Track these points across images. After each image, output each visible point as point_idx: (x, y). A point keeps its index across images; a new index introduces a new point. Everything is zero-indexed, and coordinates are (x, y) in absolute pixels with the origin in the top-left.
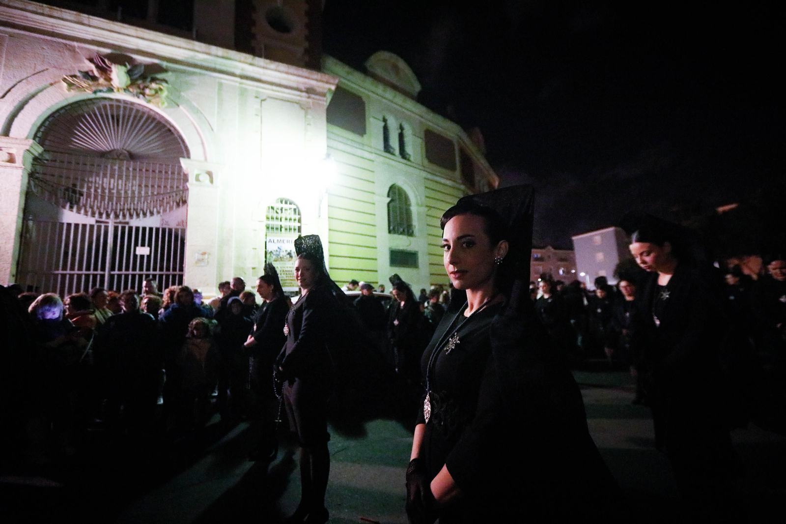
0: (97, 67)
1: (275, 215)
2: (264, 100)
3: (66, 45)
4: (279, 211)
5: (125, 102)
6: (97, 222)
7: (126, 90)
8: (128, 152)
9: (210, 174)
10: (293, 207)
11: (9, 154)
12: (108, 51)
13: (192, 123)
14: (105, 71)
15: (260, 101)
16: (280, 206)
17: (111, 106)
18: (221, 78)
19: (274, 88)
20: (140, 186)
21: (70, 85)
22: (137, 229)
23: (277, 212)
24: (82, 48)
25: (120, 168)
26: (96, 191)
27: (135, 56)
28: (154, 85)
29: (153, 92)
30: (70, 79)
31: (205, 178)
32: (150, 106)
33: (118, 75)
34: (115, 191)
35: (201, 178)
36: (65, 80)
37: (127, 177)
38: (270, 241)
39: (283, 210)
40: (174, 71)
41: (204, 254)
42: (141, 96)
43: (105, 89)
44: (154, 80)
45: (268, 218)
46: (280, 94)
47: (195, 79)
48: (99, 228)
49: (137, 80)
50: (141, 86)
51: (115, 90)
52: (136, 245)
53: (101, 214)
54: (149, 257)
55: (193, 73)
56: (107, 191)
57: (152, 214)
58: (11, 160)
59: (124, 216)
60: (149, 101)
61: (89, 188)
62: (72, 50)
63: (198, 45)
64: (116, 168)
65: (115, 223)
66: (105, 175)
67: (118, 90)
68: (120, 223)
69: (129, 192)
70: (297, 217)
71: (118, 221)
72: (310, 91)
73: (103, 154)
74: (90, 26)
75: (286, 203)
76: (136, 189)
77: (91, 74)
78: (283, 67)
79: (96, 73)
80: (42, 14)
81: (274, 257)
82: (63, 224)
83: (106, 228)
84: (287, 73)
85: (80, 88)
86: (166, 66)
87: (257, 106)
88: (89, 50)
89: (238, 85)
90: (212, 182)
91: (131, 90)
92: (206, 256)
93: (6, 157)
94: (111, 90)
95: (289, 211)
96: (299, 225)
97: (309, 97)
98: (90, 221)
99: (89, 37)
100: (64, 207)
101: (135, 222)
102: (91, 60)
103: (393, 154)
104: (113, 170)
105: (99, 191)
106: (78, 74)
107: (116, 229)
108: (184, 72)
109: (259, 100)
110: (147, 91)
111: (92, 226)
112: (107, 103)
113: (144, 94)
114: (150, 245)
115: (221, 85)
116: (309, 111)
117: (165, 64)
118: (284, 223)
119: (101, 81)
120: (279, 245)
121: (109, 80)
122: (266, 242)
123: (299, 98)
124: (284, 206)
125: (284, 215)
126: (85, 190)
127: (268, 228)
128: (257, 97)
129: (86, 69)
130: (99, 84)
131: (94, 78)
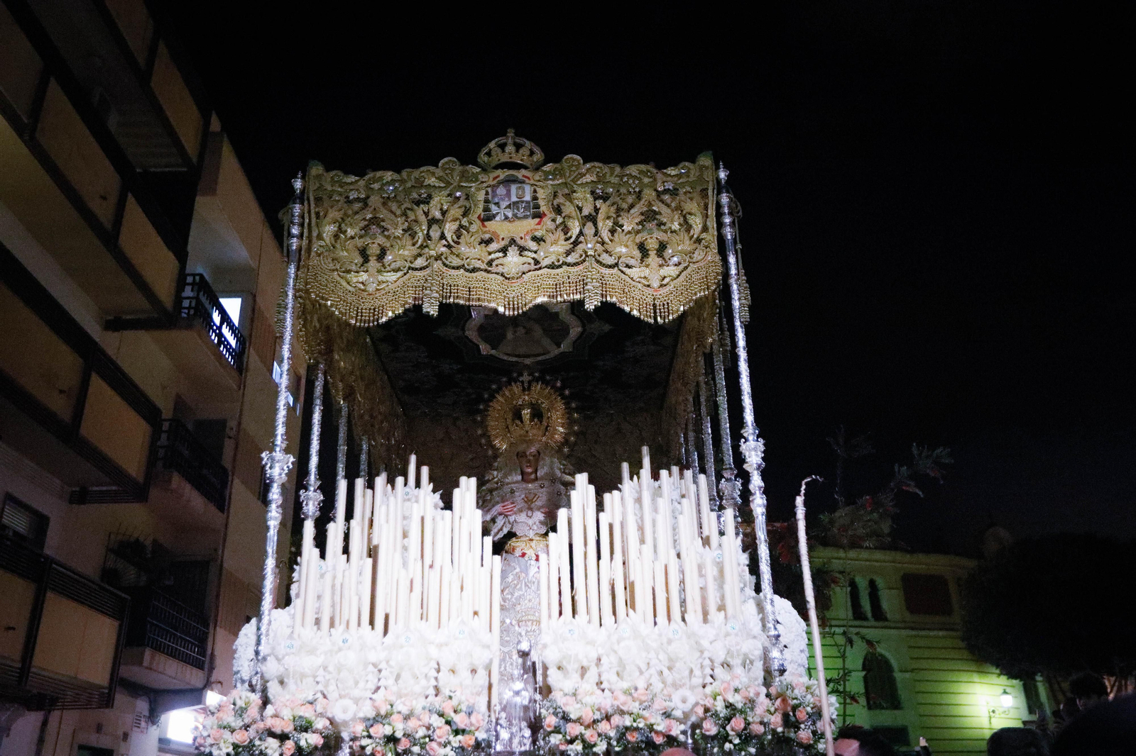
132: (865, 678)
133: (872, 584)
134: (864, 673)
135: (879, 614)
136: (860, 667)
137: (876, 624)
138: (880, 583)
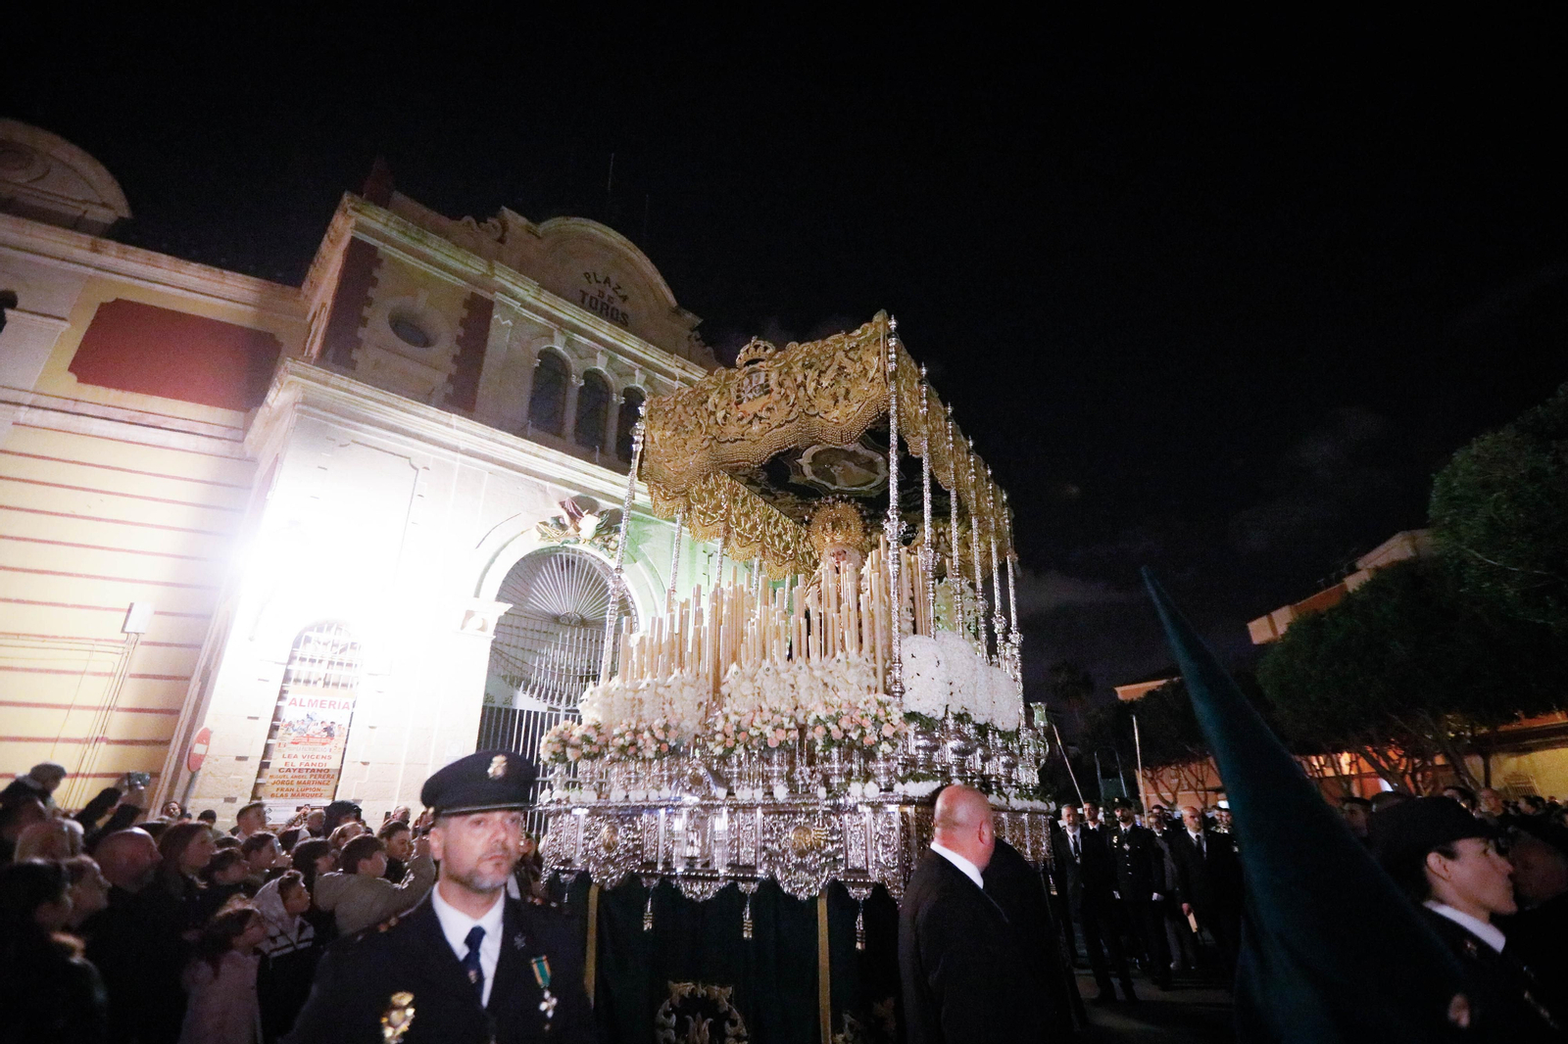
0: (568, 513)
3: (538, 484)
6: (550, 709)
7: (591, 541)
11: (484, 620)
12: (576, 493)
14: (575, 518)
15: (706, 555)
20: (588, 661)
21: (543, 534)
24: (554, 490)
25: (570, 637)
26: (546, 666)
27: (598, 500)
28: (616, 537)
29: (615, 545)
30: (542, 526)
33: (589, 523)
34: (564, 667)
36: (538, 528)
37: (578, 648)
42: (605, 549)
43: (572, 540)
44: (615, 530)
47: (651, 529)
48: (550, 716)
49: (602, 530)
50: (606, 538)
51: (581, 542)
53: (552, 698)
55: (648, 522)
56: (557, 667)
58: (483, 629)
59: (576, 702)
60: (612, 557)
61: (540, 663)
62: (544, 490)
64: (568, 636)
65: (567, 711)
66: (556, 646)
67: (584, 541)
68: (571, 711)
69: (578, 669)
71: (569, 708)
73: (556, 619)
74: (569, 467)
77: (561, 522)
79: (567, 520)
80: (530, 453)
82: (515, 711)
83: (558, 718)
85: (550, 539)
88: (560, 492)
91: (597, 541)
93: (480, 625)
94: (577, 541)
98: (542, 707)
99: (558, 476)
100: (519, 686)
102: (562, 504)
104: (564, 640)
105: (550, 666)
106: (550, 522)
108: (642, 520)
110: (612, 545)
111: (543, 714)
112: (564, 555)
113: (606, 547)
119: (571, 530)
121: (578, 529)
126: (536, 665)
129: (556, 516)
130: (568, 535)
131: (563, 527)
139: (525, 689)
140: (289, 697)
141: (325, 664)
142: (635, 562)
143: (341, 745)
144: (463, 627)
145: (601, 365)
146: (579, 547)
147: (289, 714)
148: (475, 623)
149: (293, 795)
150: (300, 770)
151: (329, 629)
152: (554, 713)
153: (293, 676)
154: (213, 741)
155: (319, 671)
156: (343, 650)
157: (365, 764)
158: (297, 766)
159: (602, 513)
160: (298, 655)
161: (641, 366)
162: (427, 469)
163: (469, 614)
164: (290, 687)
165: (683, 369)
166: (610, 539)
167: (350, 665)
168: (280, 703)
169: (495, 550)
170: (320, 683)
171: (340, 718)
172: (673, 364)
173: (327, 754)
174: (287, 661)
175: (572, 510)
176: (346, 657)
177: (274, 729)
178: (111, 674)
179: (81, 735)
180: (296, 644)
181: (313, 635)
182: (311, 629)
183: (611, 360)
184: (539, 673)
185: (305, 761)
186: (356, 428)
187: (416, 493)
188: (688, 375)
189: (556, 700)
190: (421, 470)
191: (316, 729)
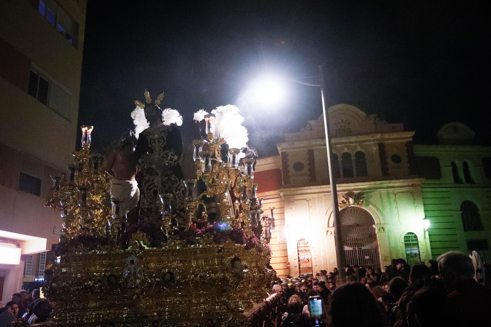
0: (346, 199)
1: (407, 239)
2: (396, 194)
4: (409, 238)
5: (353, 207)
6: (353, 249)
7: (354, 204)
8: (357, 224)
9: (383, 228)
10: (414, 235)
11: (331, 232)
12: (347, 192)
13: (374, 210)
14: (347, 199)
16: (408, 235)
17: (350, 210)
18: (380, 191)
19: (399, 188)
22: (364, 250)
23: (408, 238)
24: (341, 194)
28: (361, 200)
29: (361, 203)
30: (340, 205)
31: (381, 230)
32: (362, 207)
33: (351, 201)
35: (380, 230)
37: (358, 232)
38: (407, 250)
39: (410, 237)
40: (365, 193)
41: (386, 257)
44: (361, 198)
45: (405, 241)
46: (403, 190)
47: (372, 194)
48: (354, 251)
49: (356, 200)
50: (358, 202)
52: (365, 256)
53: (354, 246)
54: (369, 259)
55: (371, 192)
57: (367, 244)
58: (332, 234)
59: (360, 246)
60: (361, 206)
63: (372, 183)
64: (354, 230)
66: (352, 234)
67: (352, 204)
68: (359, 248)
69: (359, 238)
70: (416, 239)
72: (413, 186)
73: (350, 226)
74: (342, 187)
75: (411, 234)
76: (361, 236)
78: (401, 181)
79: (345, 201)
81: (410, 256)
83: (356, 250)
84: (404, 182)
85: (342, 207)
86: (363, 192)
87: (394, 197)
89: (386, 191)
90: (384, 230)
92: (387, 258)
93: (330, 233)
94: (350, 205)
95: (412, 237)
96: (417, 242)
97: (413, 188)
98: (351, 249)
99: (341, 189)
100: (344, 245)
101: (363, 248)
102: (343, 197)
103: (462, 183)
105: (351, 238)
106: (341, 203)
107: (358, 250)
108: (368, 192)
109: (394, 195)
110: (360, 203)
111: (352, 251)
112: (348, 209)
113: (358, 204)
114: (368, 255)
115: (380, 193)
116: (414, 194)
117: (362, 191)
118: (411, 242)
119: (347, 203)
120: (411, 251)
121: (349, 202)
122: (406, 251)
123: (409, 190)
124: (410, 235)
125: (411, 239)
126: (348, 239)
127: (405, 244)
128: (393, 194)
129: (342, 200)
130: (347, 205)
131: (345, 203)
132: (462, 215)
133: (465, 164)
134: (461, 212)
135: (469, 180)
136: (459, 208)
137: (468, 185)
138: (469, 163)
139: (346, 245)
140: (300, 254)
141: (304, 247)
142: (369, 205)
143: (311, 262)
144: (327, 234)
145: (346, 150)
146: (351, 206)
147: (301, 258)
148: (329, 233)
149: (306, 272)
150: (305, 268)
151: (302, 240)
152: (355, 250)
153: (299, 251)
154: (290, 264)
155: (304, 249)
156: (306, 244)
157: (316, 265)
158: (305, 267)
159: (355, 195)
160: (299, 246)
161: (358, 144)
162: (310, 200)
163: (327, 231)
164: (299, 252)
165: (372, 137)
166: (359, 202)
167: (308, 246)
168: (299, 256)
169: (330, 214)
170: (304, 251)
171: (309, 257)
172: (369, 137)
173: (309, 264)
174: (297, 248)
175: (346, 197)
176: (307, 245)
177: (299, 261)
178: (278, 250)
179: (278, 262)
180: (298, 245)
181: (300, 242)
182: (299, 241)
183: (348, 147)
184: (349, 241)
185: (306, 266)
186: (294, 197)
187: (310, 206)
188: (374, 138)
189: (355, 247)
190: (309, 201)
191: (306, 260)
